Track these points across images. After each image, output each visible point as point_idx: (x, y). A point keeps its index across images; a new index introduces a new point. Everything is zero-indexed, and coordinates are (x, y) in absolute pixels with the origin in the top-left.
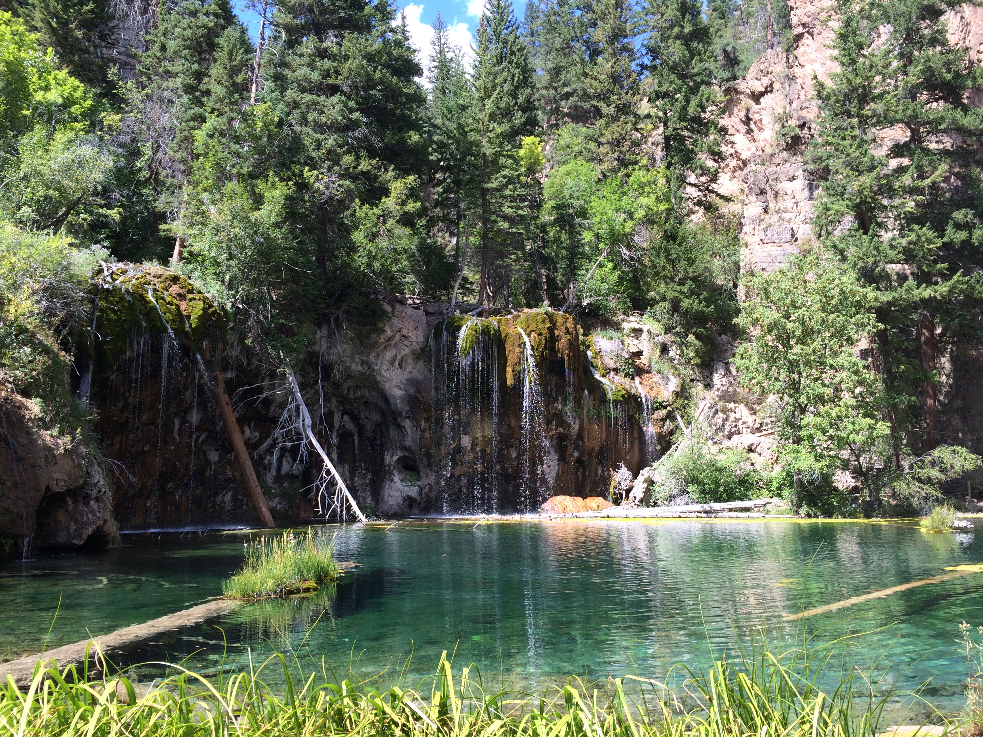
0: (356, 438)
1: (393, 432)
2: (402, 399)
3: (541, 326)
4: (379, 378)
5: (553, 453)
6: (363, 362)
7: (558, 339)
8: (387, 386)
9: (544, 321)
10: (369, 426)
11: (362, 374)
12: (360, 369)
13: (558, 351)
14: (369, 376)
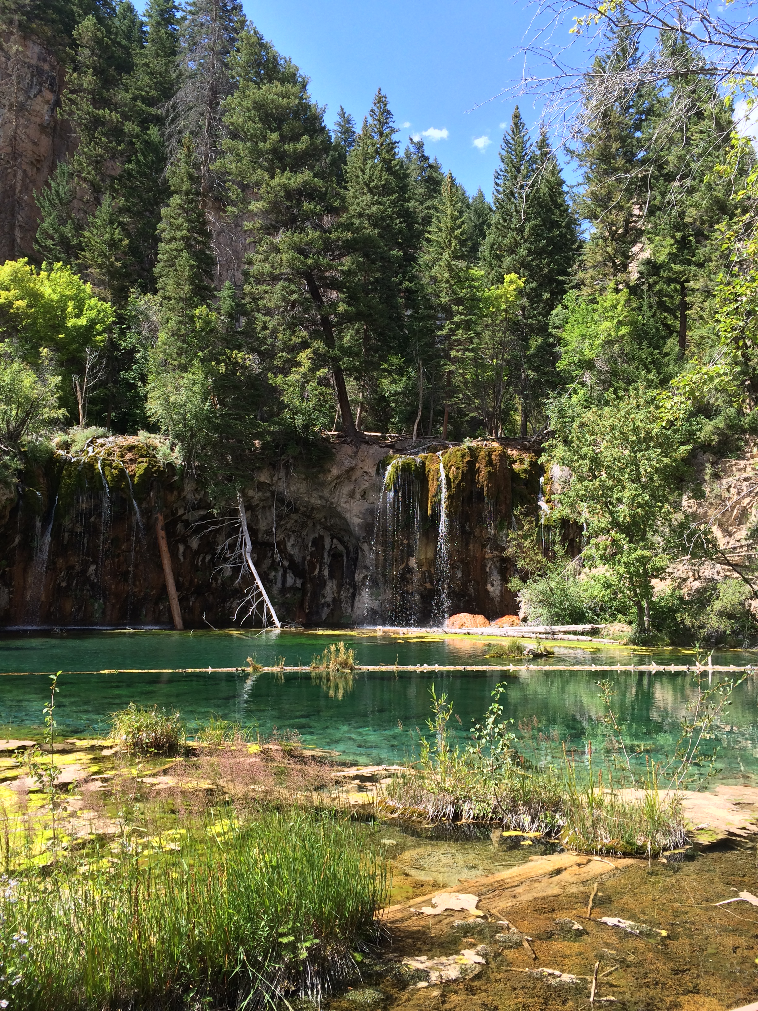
0: (345, 558)
1: (360, 554)
2: (360, 526)
3: (459, 460)
4: (339, 510)
5: (495, 574)
6: (321, 497)
7: (478, 471)
8: (348, 516)
9: (463, 456)
10: (351, 549)
11: (324, 507)
12: (319, 502)
13: (478, 482)
14: (330, 507)
